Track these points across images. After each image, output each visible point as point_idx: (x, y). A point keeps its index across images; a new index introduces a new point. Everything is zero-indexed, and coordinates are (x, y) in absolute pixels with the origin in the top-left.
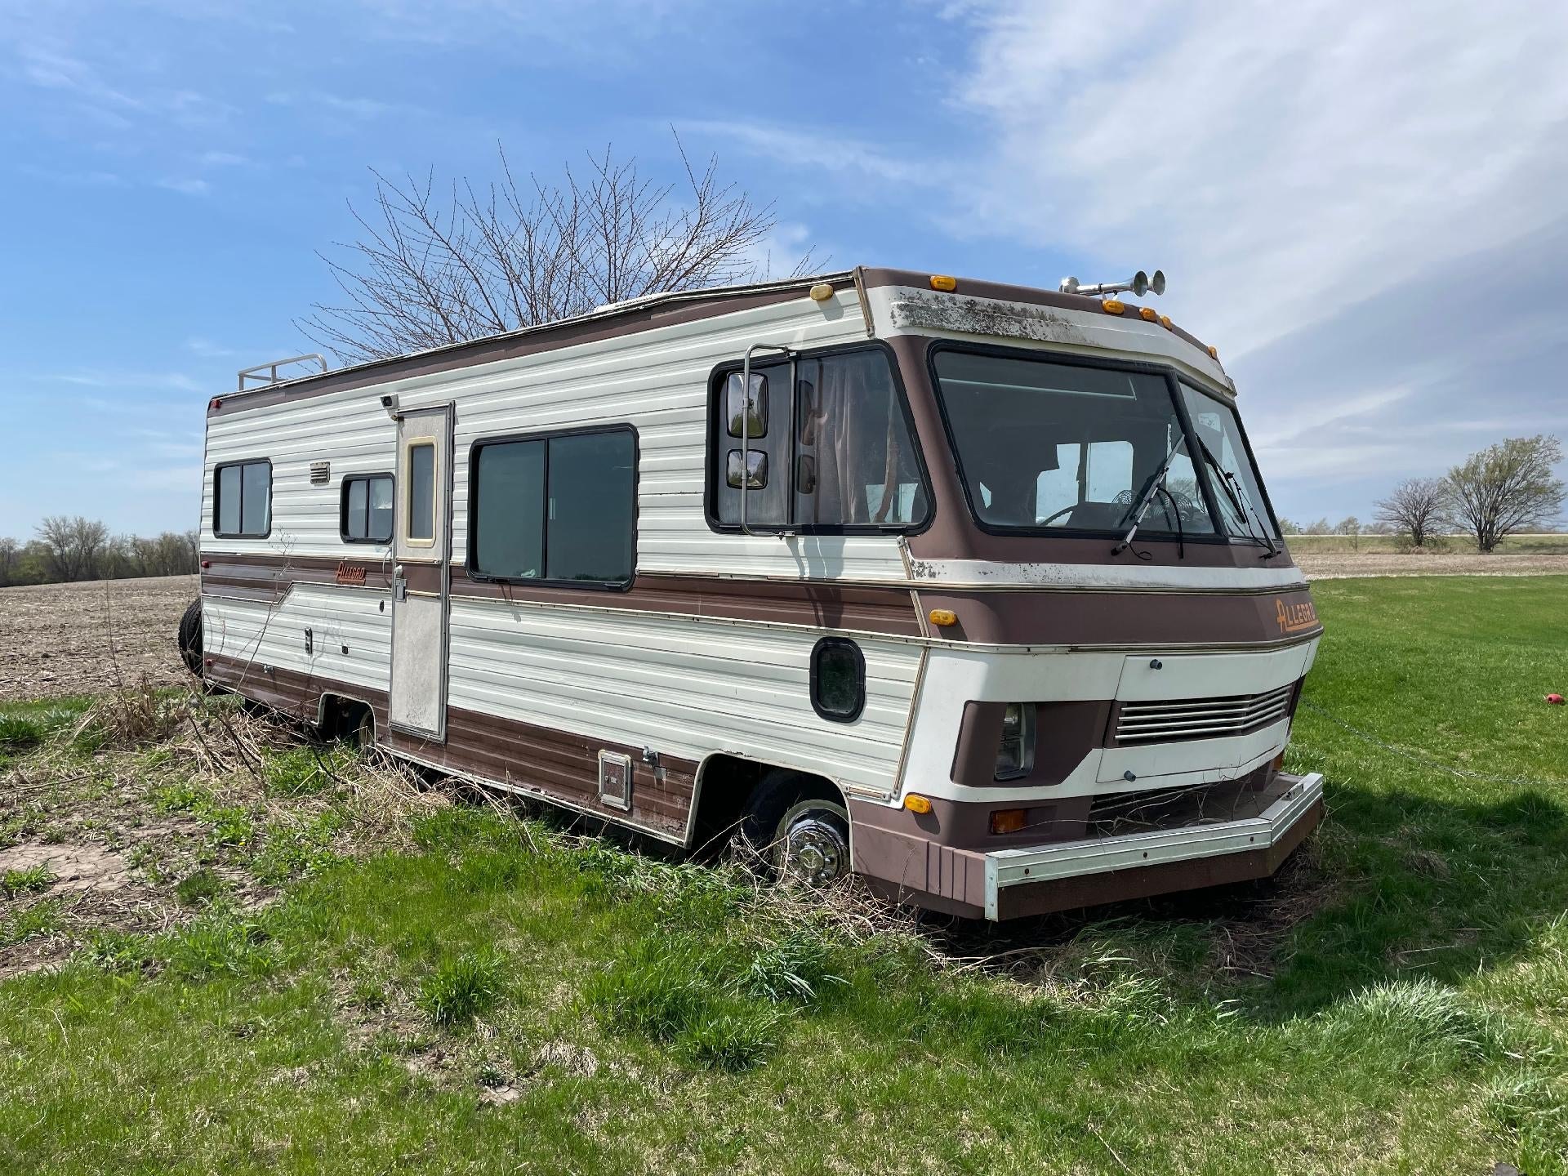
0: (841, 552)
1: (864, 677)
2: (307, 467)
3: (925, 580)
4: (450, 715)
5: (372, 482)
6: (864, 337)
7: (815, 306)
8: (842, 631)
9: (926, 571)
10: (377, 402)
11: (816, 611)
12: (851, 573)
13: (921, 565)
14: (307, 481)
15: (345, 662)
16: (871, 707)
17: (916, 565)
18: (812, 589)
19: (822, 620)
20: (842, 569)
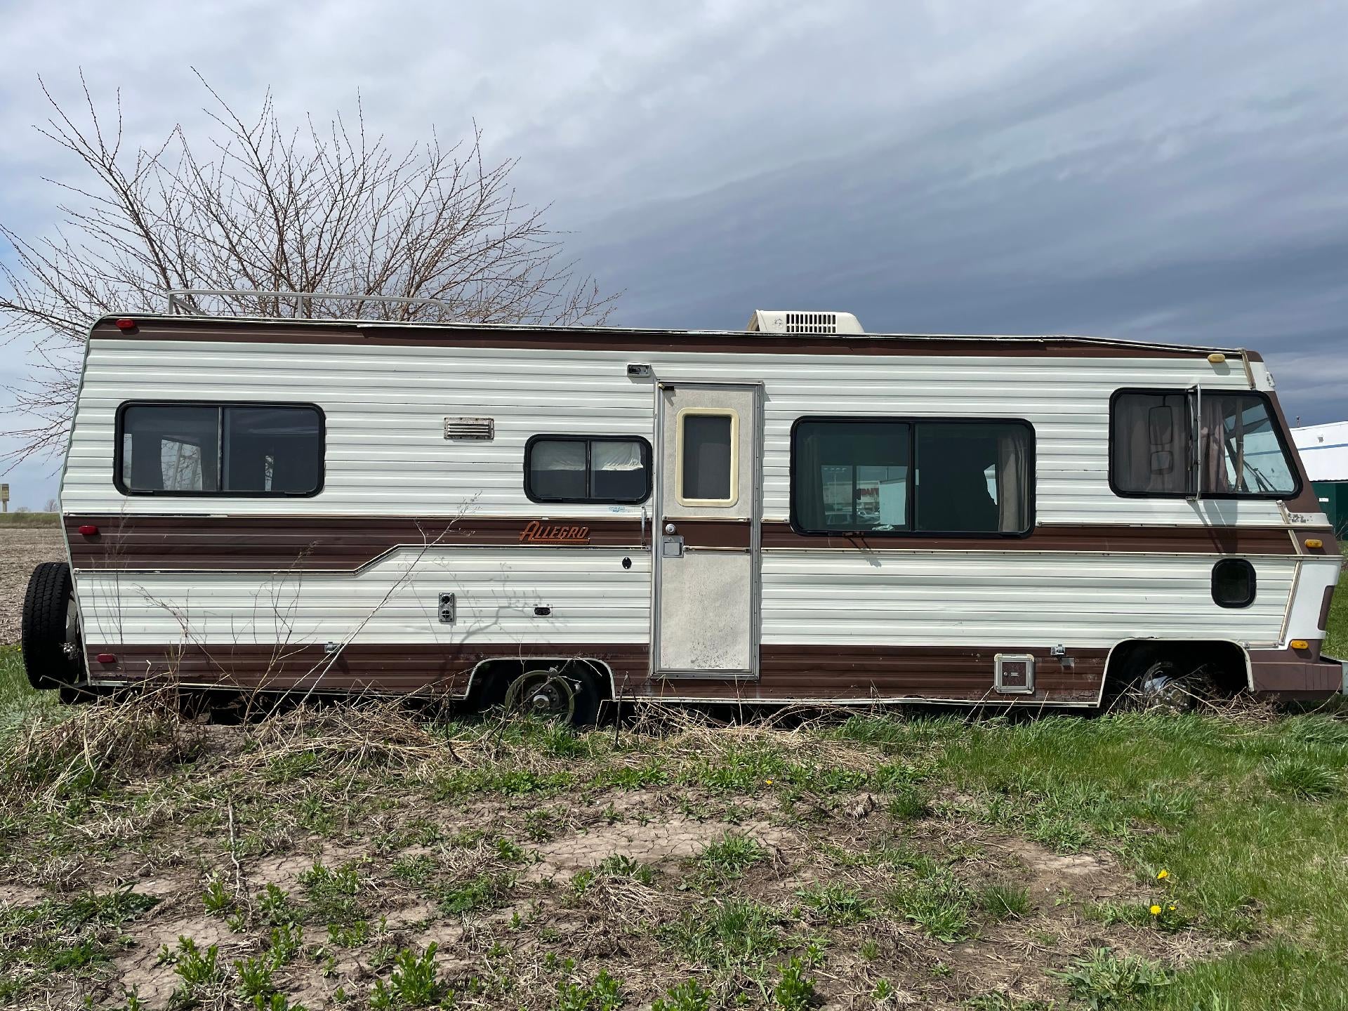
0: (1236, 510)
1: (1255, 580)
2: (439, 420)
3: (1298, 524)
4: (766, 653)
5: (593, 443)
6: (1248, 388)
7: (1210, 365)
8: (1239, 555)
9: (1300, 519)
10: (624, 368)
11: (1215, 544)
12: (1242, 521)
13: (1296, 516)
14: (439, 437)
15: (542, 623)
16: (1260, 596)
17: (1292, 516)
18: (1213, 532)
19: (1221, 549)
20: (1236, 519)
